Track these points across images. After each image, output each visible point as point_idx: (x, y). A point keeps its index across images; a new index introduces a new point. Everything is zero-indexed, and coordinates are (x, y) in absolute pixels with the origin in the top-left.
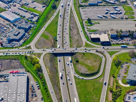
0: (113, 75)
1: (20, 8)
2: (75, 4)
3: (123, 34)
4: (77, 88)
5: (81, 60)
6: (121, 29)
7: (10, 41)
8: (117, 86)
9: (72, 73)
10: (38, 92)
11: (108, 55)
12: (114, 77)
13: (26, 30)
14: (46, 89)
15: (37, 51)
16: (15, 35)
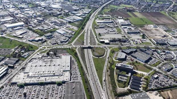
0: (110, 56)
1: (66, 28)
2: (93, 27)
3: (116, 40)
4: (94, 62)
5: (95, 50)
6: (115, 37)
7: (62, 42)
8: (112, 61)
9: (91, 55)
10: (76, 63)
11: (108, 49)
12: (111, 57)
13: (69, 38)
14: (79, 61)
15: (74, 46)
16: (64, 40)
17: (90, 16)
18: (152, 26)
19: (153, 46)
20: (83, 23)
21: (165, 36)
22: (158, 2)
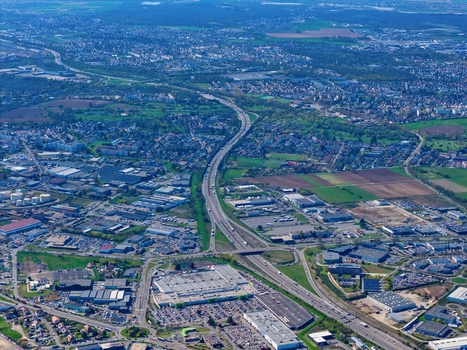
3: (304, 235)
5: (272, 255)
6: (301, 231)
11: (298, 250)
12: (311, 262)
14: (253, 272)
16: (186, 244)
17: (199, 191)
18: (376, 202)
19: (388, 238)
20: (199, 210)
21: (409, 220)
22: (378, 141)
